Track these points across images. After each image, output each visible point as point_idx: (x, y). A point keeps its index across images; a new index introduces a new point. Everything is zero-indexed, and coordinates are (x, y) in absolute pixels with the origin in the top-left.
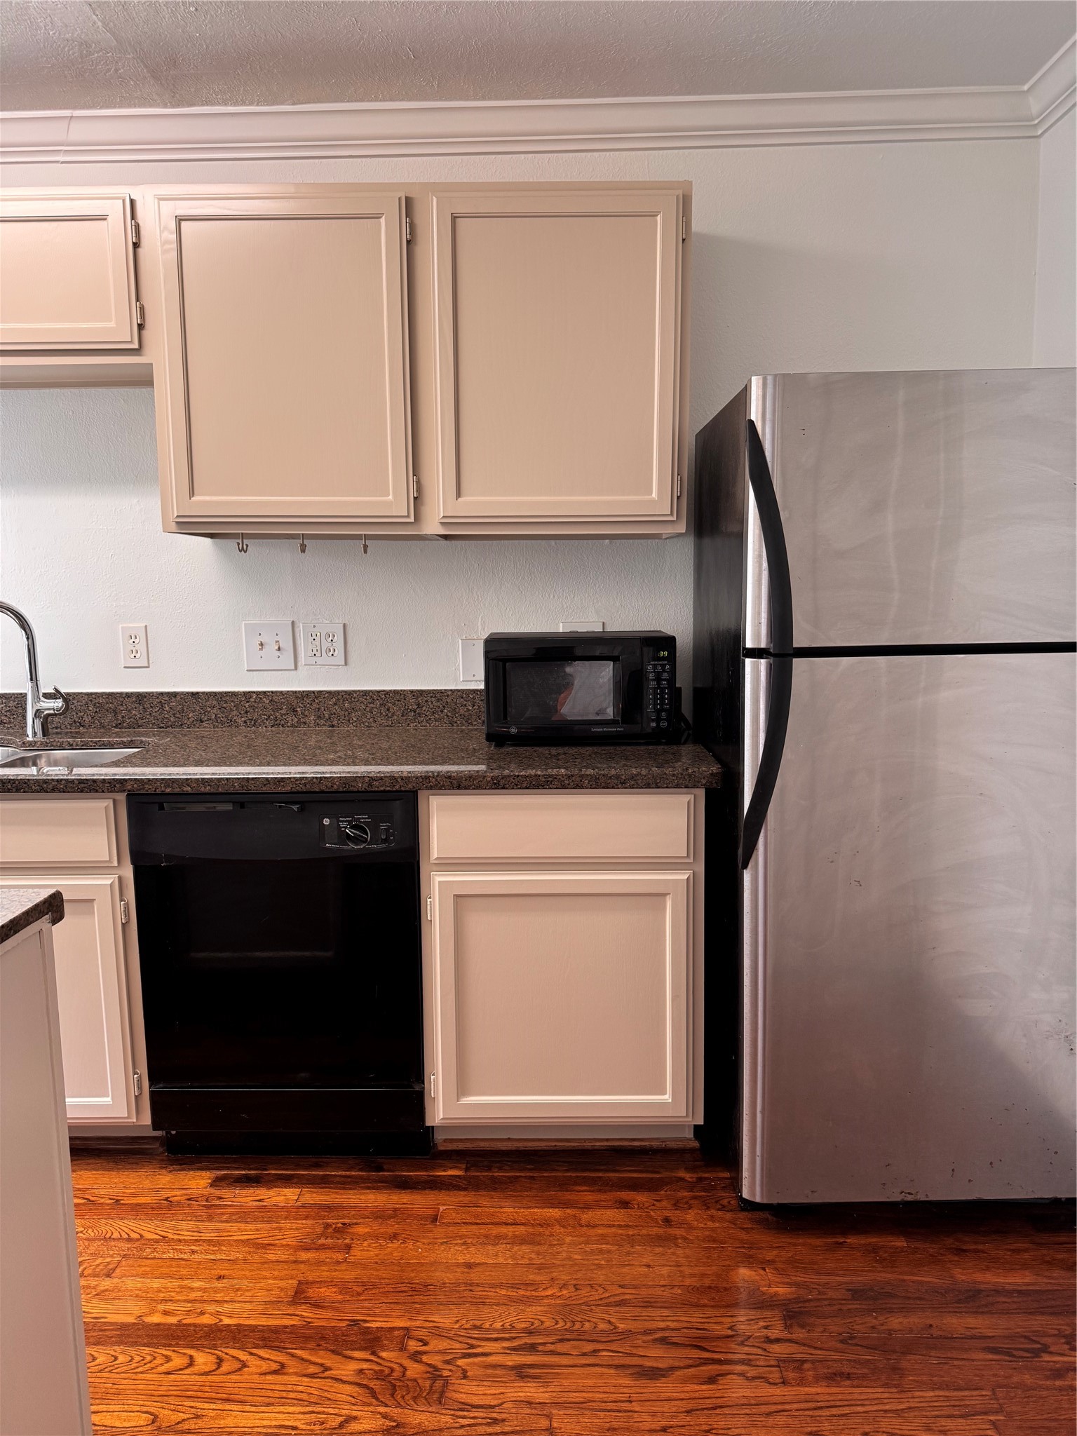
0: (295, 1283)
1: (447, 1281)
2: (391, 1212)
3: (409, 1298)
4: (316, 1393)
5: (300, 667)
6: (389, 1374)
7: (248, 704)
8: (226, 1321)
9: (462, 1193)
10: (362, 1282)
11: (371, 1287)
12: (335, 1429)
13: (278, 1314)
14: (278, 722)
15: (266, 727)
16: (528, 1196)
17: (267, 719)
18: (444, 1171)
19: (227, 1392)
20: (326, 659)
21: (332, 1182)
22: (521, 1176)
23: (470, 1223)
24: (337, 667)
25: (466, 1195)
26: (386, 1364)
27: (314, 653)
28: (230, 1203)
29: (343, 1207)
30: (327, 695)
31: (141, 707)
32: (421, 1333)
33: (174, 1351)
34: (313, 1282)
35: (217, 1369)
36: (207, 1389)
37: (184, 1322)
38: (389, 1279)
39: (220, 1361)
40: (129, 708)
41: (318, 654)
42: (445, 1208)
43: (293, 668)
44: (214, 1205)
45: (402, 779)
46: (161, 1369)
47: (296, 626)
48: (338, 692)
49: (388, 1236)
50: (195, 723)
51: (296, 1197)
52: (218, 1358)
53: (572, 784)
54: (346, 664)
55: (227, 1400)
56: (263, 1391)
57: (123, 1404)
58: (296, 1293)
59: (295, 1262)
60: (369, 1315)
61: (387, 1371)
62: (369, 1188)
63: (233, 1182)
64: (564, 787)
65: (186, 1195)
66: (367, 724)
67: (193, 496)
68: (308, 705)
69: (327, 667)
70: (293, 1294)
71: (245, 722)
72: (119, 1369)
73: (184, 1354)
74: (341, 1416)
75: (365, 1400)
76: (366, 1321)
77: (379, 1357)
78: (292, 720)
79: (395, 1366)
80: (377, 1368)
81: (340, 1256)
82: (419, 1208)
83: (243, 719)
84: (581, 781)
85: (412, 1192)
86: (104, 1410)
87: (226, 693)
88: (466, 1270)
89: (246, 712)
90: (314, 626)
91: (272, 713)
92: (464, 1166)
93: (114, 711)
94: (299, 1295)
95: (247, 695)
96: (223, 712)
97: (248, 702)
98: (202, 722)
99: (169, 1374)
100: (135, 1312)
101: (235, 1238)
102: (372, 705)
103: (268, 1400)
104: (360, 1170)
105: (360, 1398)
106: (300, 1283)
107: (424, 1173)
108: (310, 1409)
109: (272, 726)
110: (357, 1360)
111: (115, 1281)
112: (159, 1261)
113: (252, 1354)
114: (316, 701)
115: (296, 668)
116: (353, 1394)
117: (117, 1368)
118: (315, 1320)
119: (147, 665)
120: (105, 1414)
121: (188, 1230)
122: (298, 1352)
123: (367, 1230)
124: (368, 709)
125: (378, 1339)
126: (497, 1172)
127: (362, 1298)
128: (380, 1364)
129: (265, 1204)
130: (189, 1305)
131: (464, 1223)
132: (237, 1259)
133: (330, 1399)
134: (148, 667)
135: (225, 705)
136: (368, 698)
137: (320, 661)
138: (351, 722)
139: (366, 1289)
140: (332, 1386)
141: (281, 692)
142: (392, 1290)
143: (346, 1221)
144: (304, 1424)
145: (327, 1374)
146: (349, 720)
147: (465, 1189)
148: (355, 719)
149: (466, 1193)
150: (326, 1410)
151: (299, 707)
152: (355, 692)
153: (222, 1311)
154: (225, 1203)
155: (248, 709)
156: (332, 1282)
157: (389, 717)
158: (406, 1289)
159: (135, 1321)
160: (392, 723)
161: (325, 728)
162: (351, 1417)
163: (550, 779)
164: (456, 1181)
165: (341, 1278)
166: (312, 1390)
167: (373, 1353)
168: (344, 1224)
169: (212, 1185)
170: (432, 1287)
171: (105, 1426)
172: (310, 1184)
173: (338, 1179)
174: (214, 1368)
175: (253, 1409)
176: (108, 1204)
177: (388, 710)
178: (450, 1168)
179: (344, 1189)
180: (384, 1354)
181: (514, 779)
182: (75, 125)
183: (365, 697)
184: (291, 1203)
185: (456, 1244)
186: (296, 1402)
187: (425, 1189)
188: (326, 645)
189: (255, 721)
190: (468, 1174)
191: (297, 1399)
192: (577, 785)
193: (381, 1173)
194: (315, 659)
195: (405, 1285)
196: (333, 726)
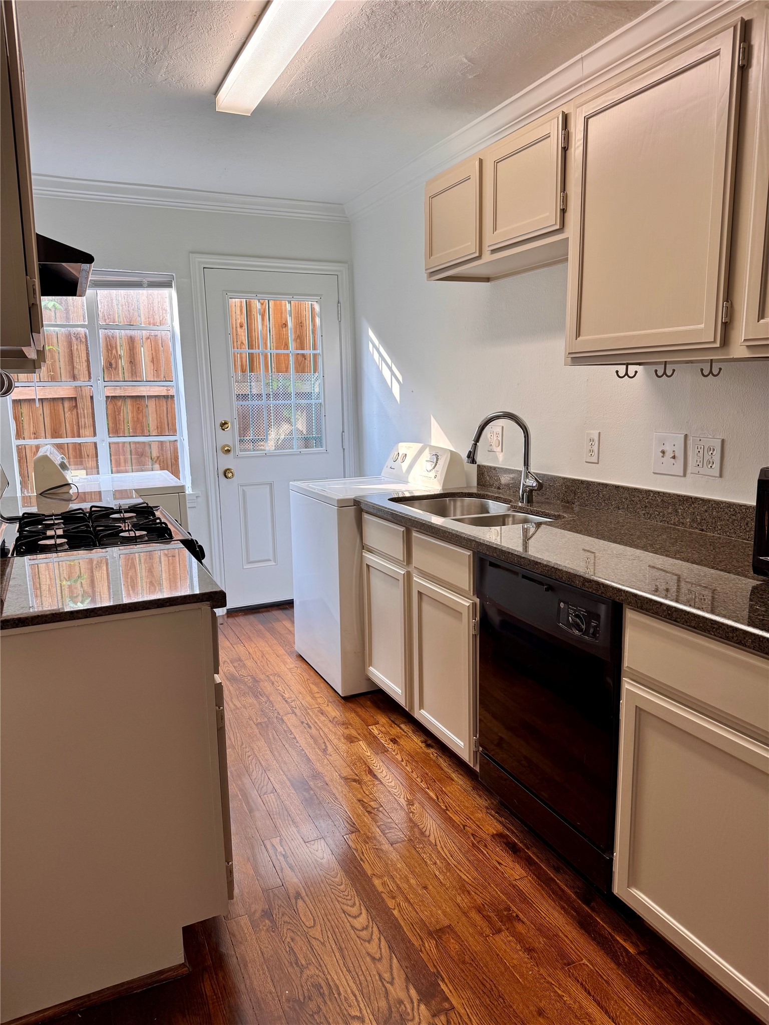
0: (446, 922)
1: (514, 1007)
2: (551, 934)
3: (482, 993)
4: (370, 989)
5: (688, 475)
6: (408, 1020)
7: (647, 500)
8: (396, 912)
9: (613, 965)
10: (475, 957)
11: (474, 965)
12: (350, 1015)
13: (417, 932)
14: (665, 519)
15: (657, 521)
16: (655, 1012)
17: (658, 515)
18: (625, 940)
19: (346, 945)
20: (706, 470)
21: (548, 886)
22: (672, 994)
23: (585, 988)
24: (714, 478)
25: (612, 969)
26: (415, 1014)
27: (698, 464)
28: (486, 853)
29: (531, 906)
30: (700, 502)
31: (588, 492)
32: (455, 1019)
33: (360, 904)
34: (455, 933)
35: (360, 930)
36: (344, 936)
37: (383, 895)
38: (489, 971)
39: (365, 928)
40: (582, 491)
41: (701, 465)
42: (587, 963)
43: (682, 474)
44: (478, 847)
45: (603, 587)
46: (345, 907)
47: (688, 438)
48: (709, 501)
49: (527, 946)
50: (615, 509)
51: (518, 877)
52: (367, 926)
53: (735, 639)
54: (721, 476)
55: (341, 950)
56: (357, 962)
57: (314, 908)
58: (440, 929)
59: (464, 913)
60: (449, 978)
61: (410, 1017)
62: (563, 908)
63: (504, 842)
64: (728, 638)
65: (475, 831)
66: (728, 534)
67: (579, 337)
68: (687, 509)
69: (707, 477)
70: (438, 928)
71: (644, 515)
72: (335, 891)
73: (361, 909)
74: (361, 1012)
75: (380, 1018)
76: (443, 980)
77: (419, 1005)
78: (675, 519)
79: (417, 1019)
80: (409, 1010)
81: (488, 931)
82: (571, 948)
83: (643, 512)
84: (745, 638)
85: (583, 934)
86: (307, 903)
87: (636, 489)
88: (535, 1013)
89: (646, 507)
90: (700, 440)
91: (662, 510)
92: (642, 949)
93: (574, 492)
94: (439, 933)
95: (648, 492)
96: (632, 504)
97: (647, 499)
98: (619, 509)
99: (344, 913)
100: (376, 871)
101: (460, 874)
102: (734, 517)
103: (352, 969)
104: (576, 893)
105: (380, 1015)
106: (449, 926)
107: (610, 931)
108: (357, 993)
109: (661, 521)
110: (409, 995)
111: (391, 849)
112: (417, 855)
113: (379, 939)
114: (693, 506)
115: (685, 475)
116: (380, 1009)
117: (335, 890)
118: (425, 953)
119: (596, 462)
120: (305, 905)
121: (449, 851)
122: (395, 961)
123: (523, 932)
124: (731, 520)
125: (433, 996)
126: (660, 975)
127: (460, 965)
128: (413, 1010)
129: (499, 868)
130: (395, 888)
131: (582, 984)
132: (445, 885)
133: (370, 999)
134: (598, 463)
135: (633, 499)
136: (732, 510)
137: (702, 471)
138: (716, 529)
139: (471, 963)
140: (380, 994)
141: (669, 494)
142: (481, 978)
143: (521, 916)
144: (345, 997)
145: (388, 985)
146: (715, 528)
147: (618, 964)
148: (719, 527)
149: (615, 967)
150: (361, 1002)
151: (680, 509)
152: (722, 502)
153: (402, 906)
154: (483, 850)
155: (647, 504)
156: (463, 941)
157: (747, 531)
158: (488, 986)
159: (369, 876)
160: (749, 538)
161: (697, 531)
162: (363, 1019)
163: (715, 626)
164: (622, 954)
165: (469, 945)
166: (371, 986)
167: (420, 1001)
168: (517, 916)
169: (493, 836)
170: (502, 1001)
171: (298, 910)
172: (538, 877)
173: (555, 887)
174: (359, 929)
175: (342, 965)
176: (441, 808)
177: (747, 524)
178: (631, 942)
179: (550, 896)
180: (423, 1007)
181: (685, 615)
182: (586, 63)
183: (729, 509)
184: (512, 879)
185: (556, 992)
186: (358, 982)
187: (594, 939)
188: (707, 457)
189: (651, 515)
190: (638, 957)
191: (360, 982)
192: (741, 642)
193: (584, 906)
194: (698, 468)
195: (491, 983)
196: (702, 530)
